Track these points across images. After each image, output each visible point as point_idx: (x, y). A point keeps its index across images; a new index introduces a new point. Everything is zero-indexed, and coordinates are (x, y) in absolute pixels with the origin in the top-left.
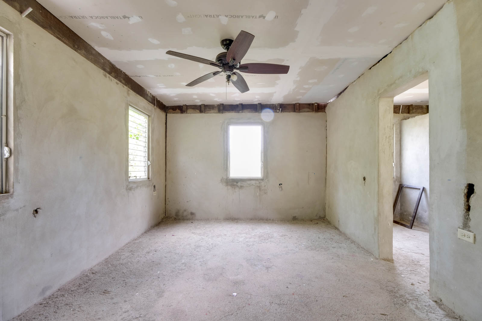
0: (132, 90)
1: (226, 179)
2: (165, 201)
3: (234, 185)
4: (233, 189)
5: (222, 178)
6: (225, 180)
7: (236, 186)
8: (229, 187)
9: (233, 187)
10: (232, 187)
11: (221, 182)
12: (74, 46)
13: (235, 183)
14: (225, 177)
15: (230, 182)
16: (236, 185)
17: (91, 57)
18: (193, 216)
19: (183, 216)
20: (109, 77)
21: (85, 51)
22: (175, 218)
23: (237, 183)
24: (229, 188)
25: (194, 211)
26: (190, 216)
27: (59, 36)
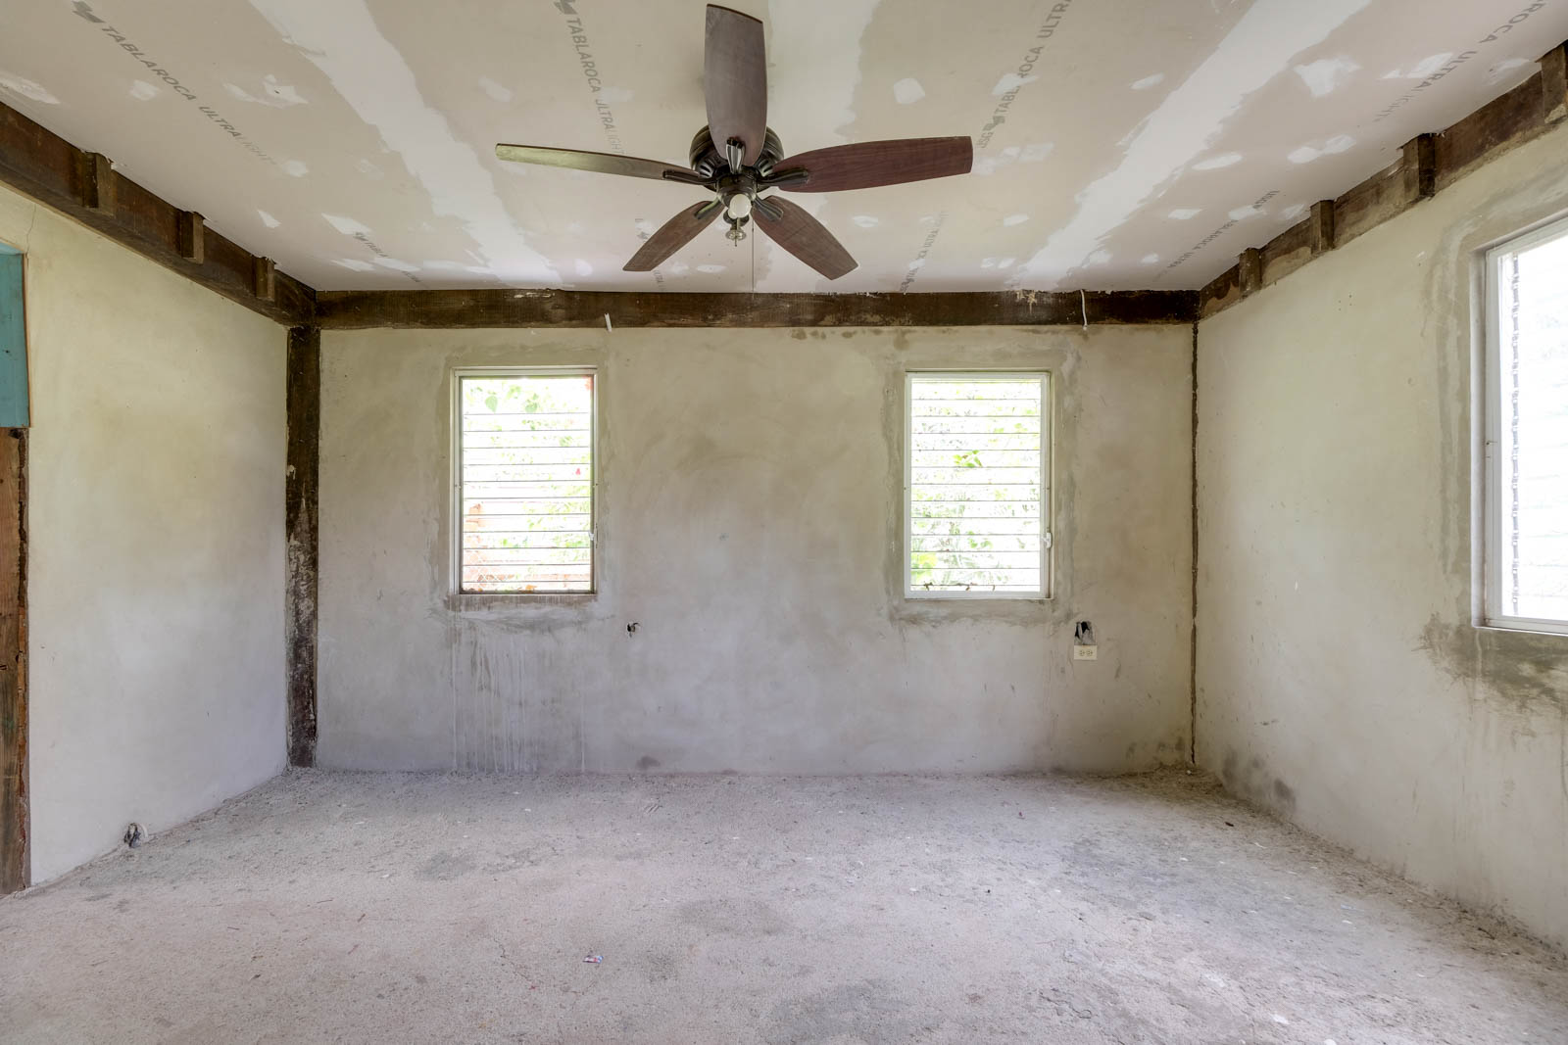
0: (917, 325)
1: (1459, 632)
2: (1194, 699)
3: (1517, 681)
4: (1513, 706)
5: (1434, 618)
6: (1451, 634)
7: (1535, 692)
8: (1481, 689)
9: (1511, 690)
10: (1504, 694)
11: (1424, 647)
12: (705, 319)
13: (1527, 669)
14: (1453, 619)
15: (1485, 653)
16: (1533, 683)
17: (750, 316)
18: (1285, 802)
19: (1247, 789)
20: (814, 334)
21: (734, 312)
22: (1221, 785)
23: (1545, 665)
24: (1480, 696)
25: (1290, 782)
26: (1271, 799)
27: (672, 322)
